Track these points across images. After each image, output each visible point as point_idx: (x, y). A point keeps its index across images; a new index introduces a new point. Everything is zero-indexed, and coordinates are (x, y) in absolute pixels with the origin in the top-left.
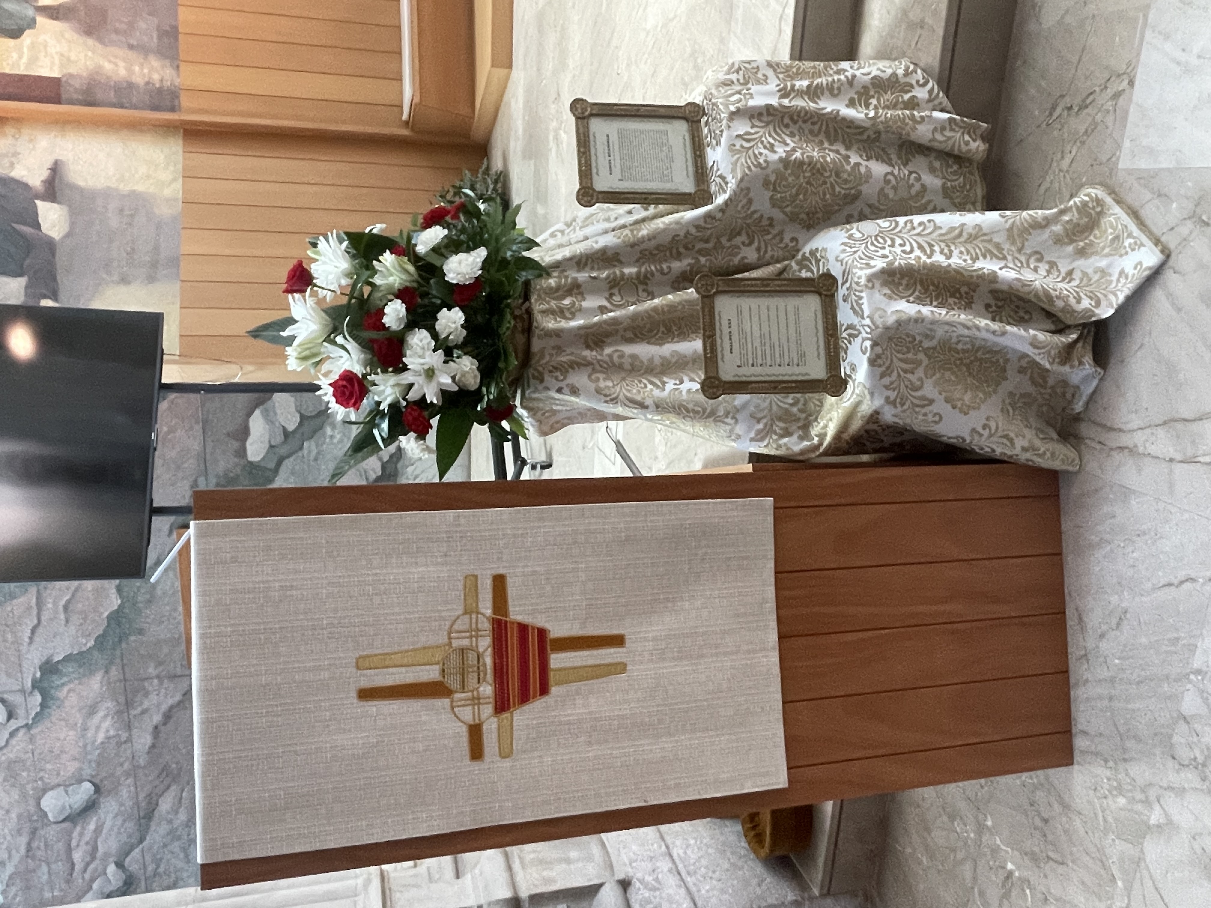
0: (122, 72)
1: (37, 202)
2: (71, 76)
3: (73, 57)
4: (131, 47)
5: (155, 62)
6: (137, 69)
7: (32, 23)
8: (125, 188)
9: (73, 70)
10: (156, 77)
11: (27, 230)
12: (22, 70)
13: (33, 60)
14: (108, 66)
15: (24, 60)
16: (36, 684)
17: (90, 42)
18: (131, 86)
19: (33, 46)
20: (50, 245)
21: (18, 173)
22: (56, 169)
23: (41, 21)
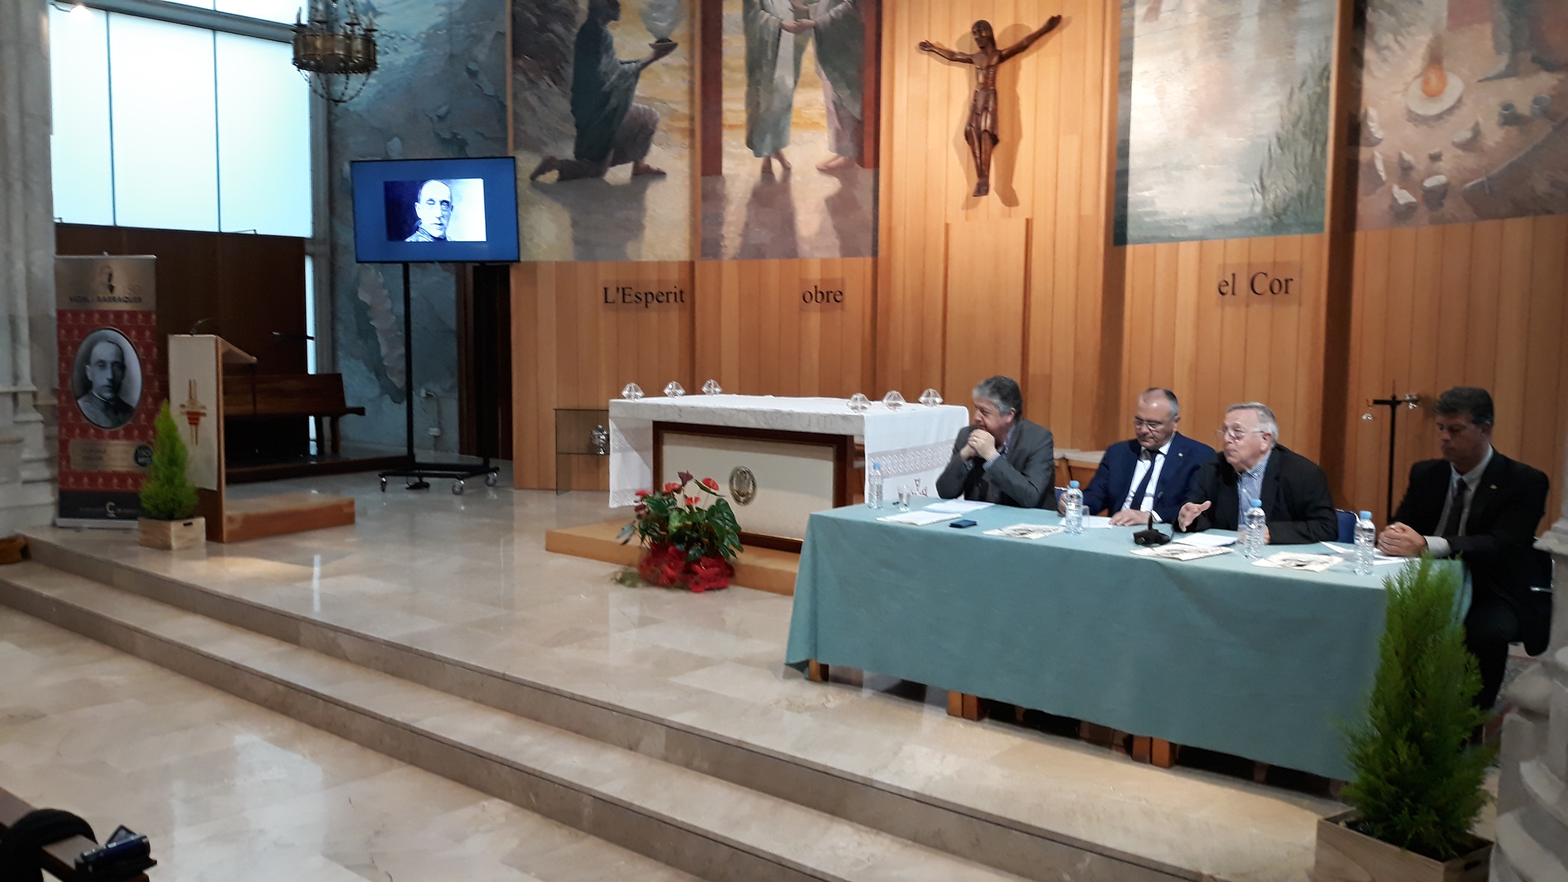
0: (731, 218)
1: (632, 164)
2: (724, 182)
3: (738, 184)
5: (738, 242)
6: (732, 229)
7: (758, 154)
8: (647, 222)
9: (728, 184)
10: (728, 243)
11: (610, 158)
12: (725, 148)
13: (732, 156)
14: (732, 208)
15: (733, 150)
16: (455, 135)
17: (749, 196)
18: (720, 224)
20: (599, 173)
21: (654, 149)
22: (660, 174)
23: (760, 161)
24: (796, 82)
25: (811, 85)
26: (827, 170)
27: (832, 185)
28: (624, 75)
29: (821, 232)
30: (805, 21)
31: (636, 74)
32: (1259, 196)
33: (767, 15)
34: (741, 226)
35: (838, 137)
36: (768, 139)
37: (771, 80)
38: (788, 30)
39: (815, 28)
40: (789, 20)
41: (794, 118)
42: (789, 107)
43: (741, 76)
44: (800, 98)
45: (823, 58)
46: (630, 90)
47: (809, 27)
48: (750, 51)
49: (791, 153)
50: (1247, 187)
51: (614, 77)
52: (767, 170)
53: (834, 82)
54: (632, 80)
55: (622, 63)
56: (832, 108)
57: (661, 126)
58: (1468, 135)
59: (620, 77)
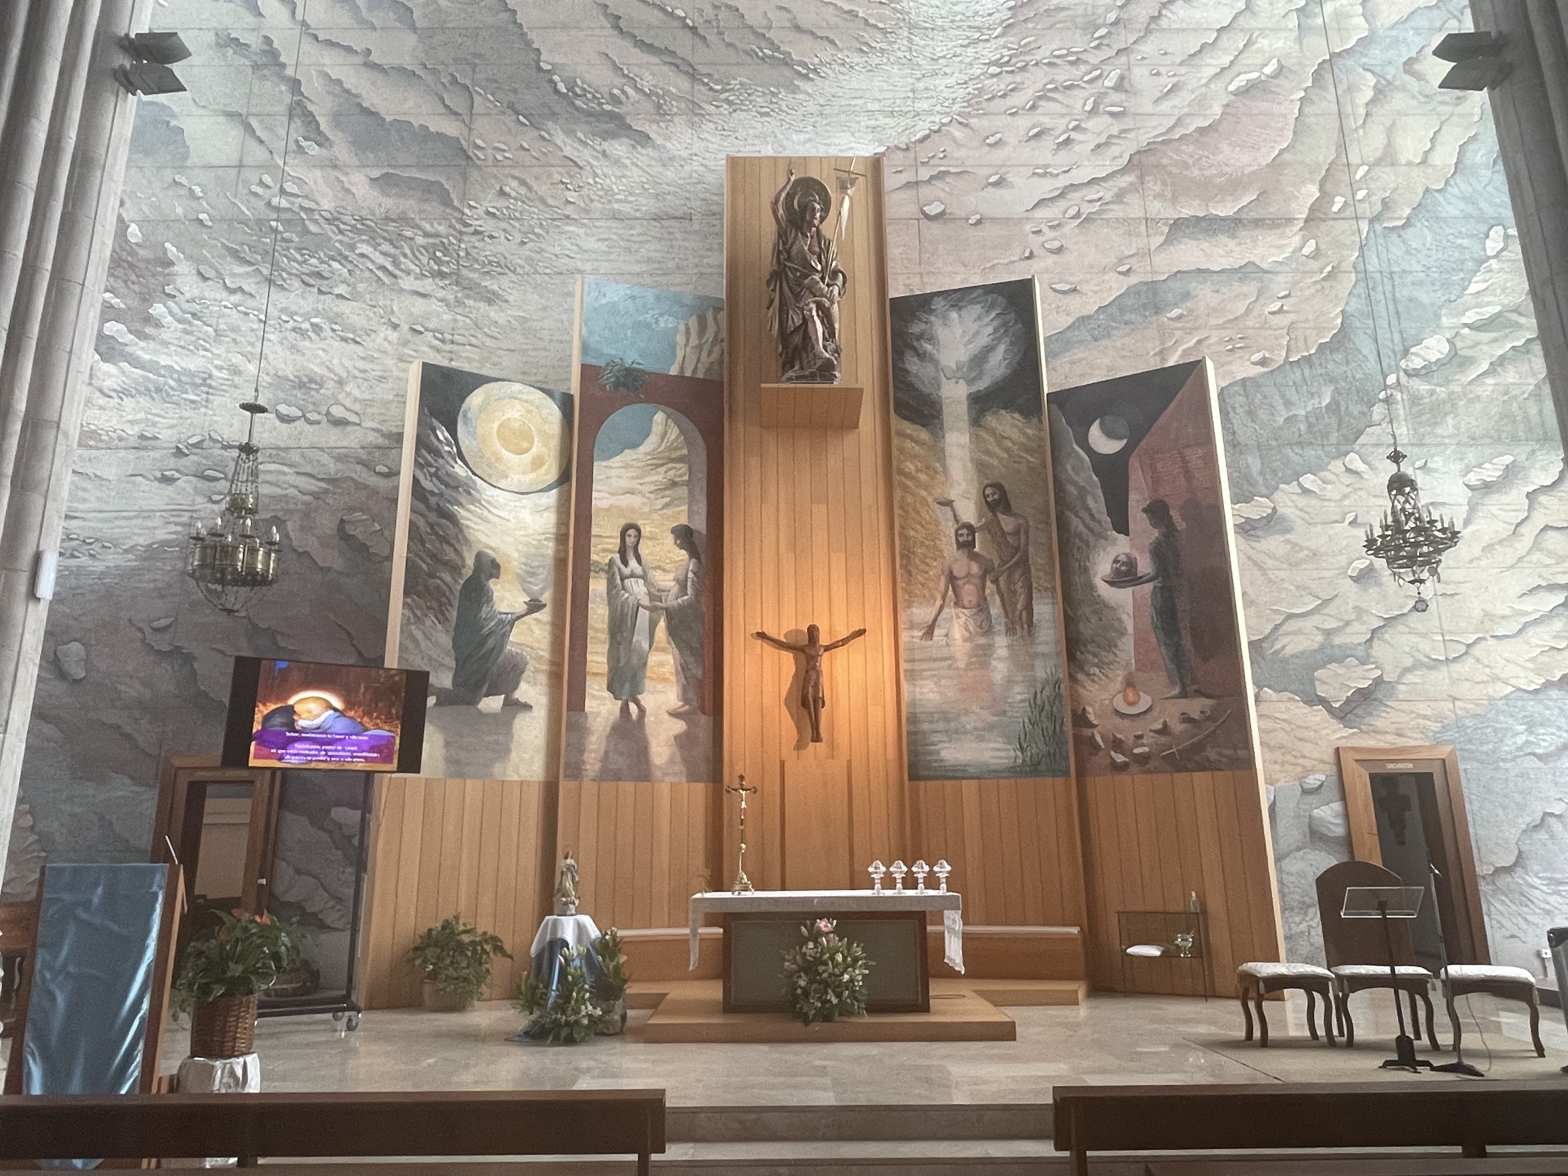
0: (591, 747)
1: (503, 696)
2: (586, 717)
3: (599, 719)
4: (606, 753)
5: (598, 766)
6: (593, 755)
7: (617, 698)
8: (514, 746)
9: (590, 718)
10: (588, 767)
11: (485, 689)
12: (588, 691)
13: (594, 697)
14: (593, 739)
15: (595, 693)
16: (178, 649)
17: (608, 729)
18: (582, 751)
19: (605, 698)
20: (474, 702)
21: (523, 686)
22: (527, 707)
23: (619, 703)
24: (650, 647)
25: (663, 650)
26: (675, 714)
27: (679, 726)
28: (501, 622)
29: (671, 761)
30: (658, 603)
31: (512, 623)
32: (1019, 753)
33: (626, 595)
34: (602, 752)
35: (685, 691)
36: (627, 686)
37: (631, 642)
38: (644, 607)
39: (667, 609)
40: (645, 601)
41: (648, 673)
42: (645, 664)
43: (604, 636)
44: (653, 659)
45: (673, 631)
46: (505, 636)
47: (662, 608)
48: (612, 619)
49: (647, 699)
50: (1009, 747)
51: (493, 623)
52: (625, 710)
53: (680, 650)
54: (508, 628)
55: (501, 613)
56: (679, 668)
57: (531, 667)
58: (1160, 726)
59: (498, 624)
